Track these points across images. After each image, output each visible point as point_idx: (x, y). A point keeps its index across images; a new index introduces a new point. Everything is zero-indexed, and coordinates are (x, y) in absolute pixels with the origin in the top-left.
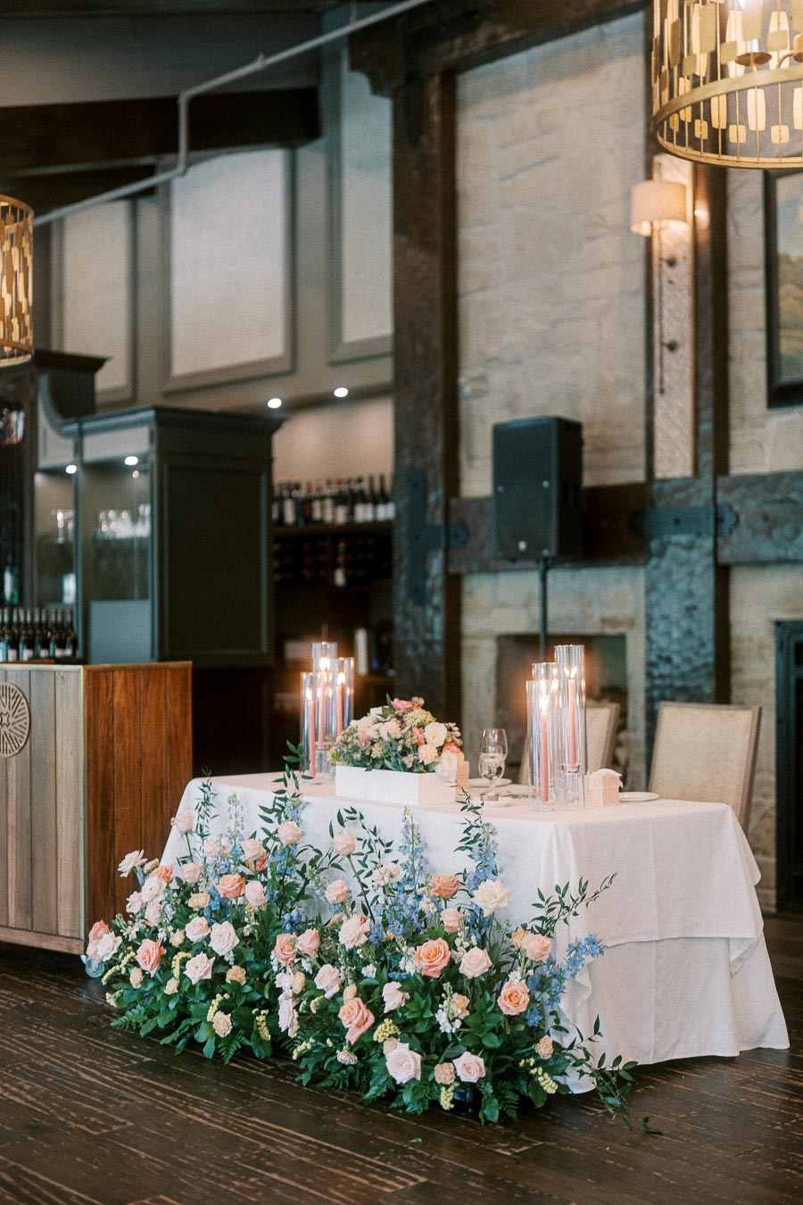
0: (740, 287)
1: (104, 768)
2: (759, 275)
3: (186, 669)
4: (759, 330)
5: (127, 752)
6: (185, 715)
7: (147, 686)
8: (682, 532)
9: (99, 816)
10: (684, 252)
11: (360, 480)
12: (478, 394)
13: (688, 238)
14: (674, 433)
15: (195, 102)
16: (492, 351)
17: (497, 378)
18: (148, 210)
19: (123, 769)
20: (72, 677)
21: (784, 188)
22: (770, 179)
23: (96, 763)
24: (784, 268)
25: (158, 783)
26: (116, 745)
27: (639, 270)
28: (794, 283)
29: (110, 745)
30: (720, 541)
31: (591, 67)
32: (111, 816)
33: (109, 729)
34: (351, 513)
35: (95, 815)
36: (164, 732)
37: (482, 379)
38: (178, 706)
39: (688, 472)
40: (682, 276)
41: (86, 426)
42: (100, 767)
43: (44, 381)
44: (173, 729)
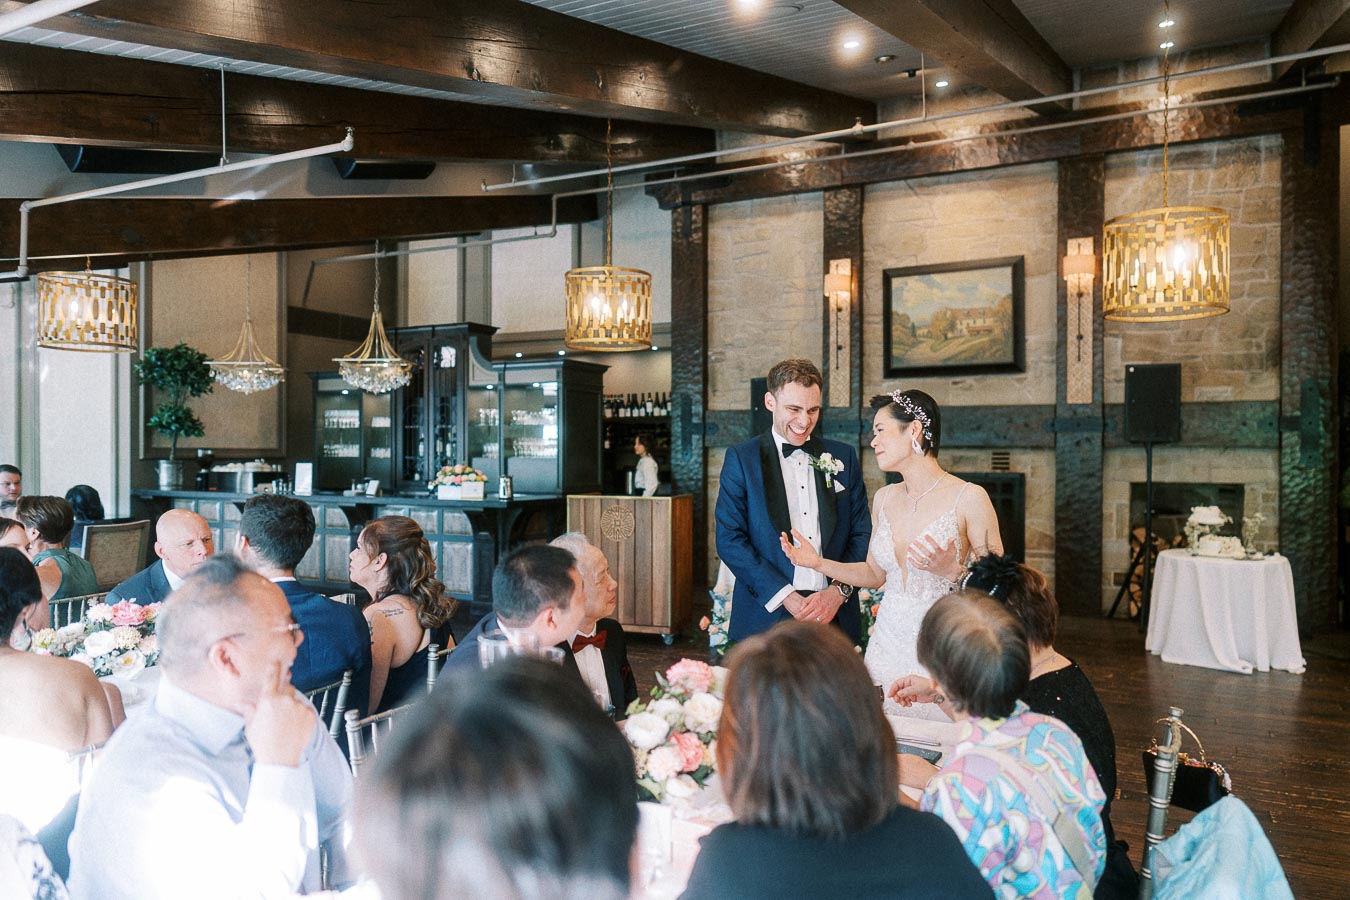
0: (869, 323)
2: (880, 319)
4: (879, 343)
8: (843, 432)
10: (845, 304)
11: (622, 396)
12: (717, 360)
13: (848, 300)
14: (840, 387)
15: (560, 201)
16: (728, 340)
17: (730, 353)
20: (664, 503)
21: (896, 282)
22: (888, 277)
24: (895, 317)
26: (677, 534)
27: (821, 309)
28: (900, 324)
30: (863, 436)
31: (788, 213)
32: (676, 569)
34: (617, 412)
37: (721, 353)
39: (848, 405)
40: (845, 315)
41: (508, 366)
43: (473, 339)
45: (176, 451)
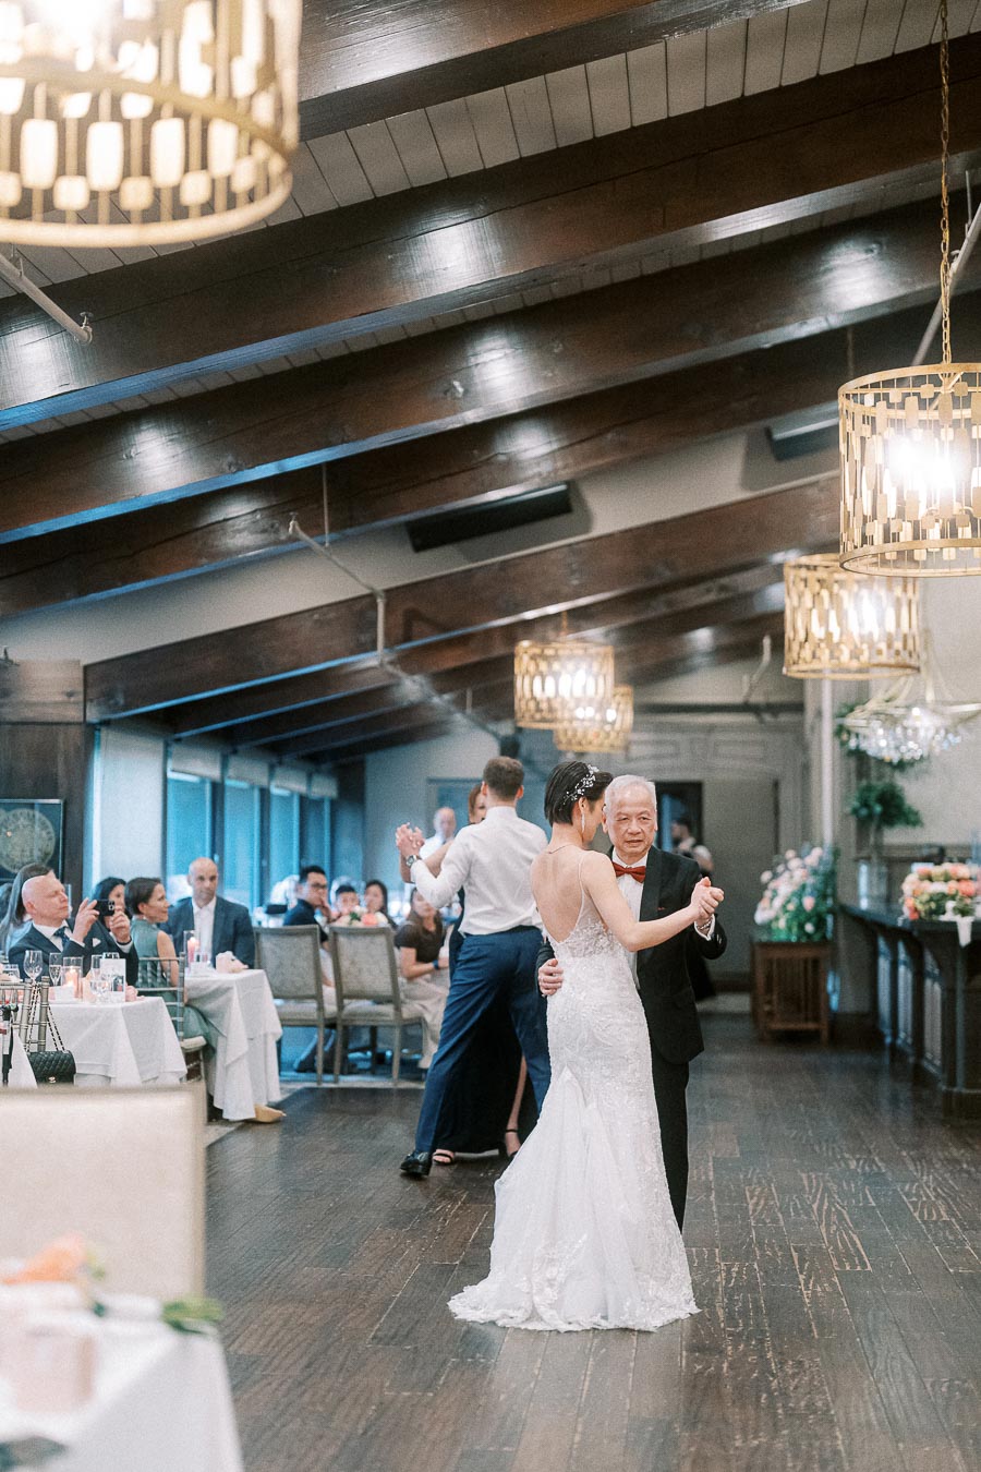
45: (879, 847)
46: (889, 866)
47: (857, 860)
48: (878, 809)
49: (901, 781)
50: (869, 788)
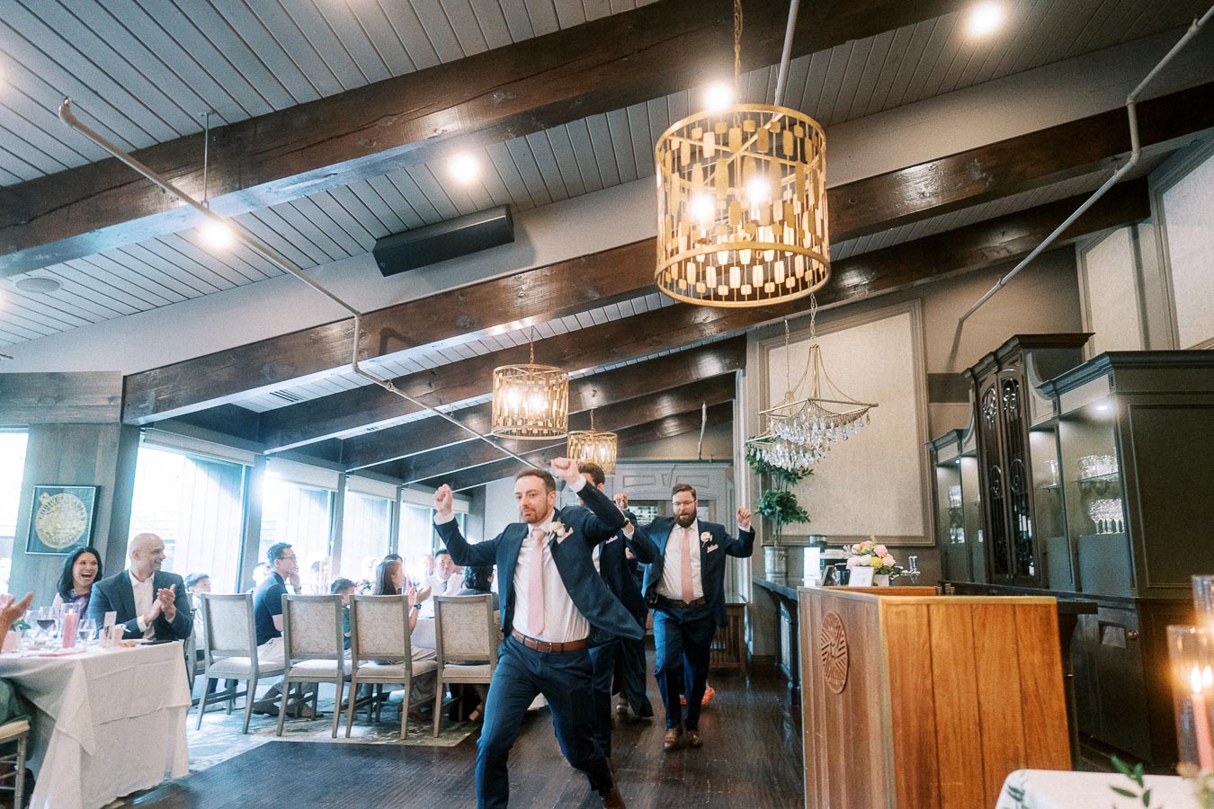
1: (920, 727)
3: (1047, 606)
5: (956, 707)
6: (1051, 665)
7: (984, 625)
9: (914, 791)
18: (1147, 231)
19: (950, 730)
23: (906, 720)
25: (1010, 752)
26: (938, 698)
29: (929, 699)
32: (934, 793)
33: (924, 677)
35: (908, 788)
36: (1016, 686)
38: (1037, 652)
42: (914, 723)
43: (1029, 357)
44: (1030, 683)
45: (779, 538)
46: (786, 550)
47: (763, 546)
48: (778, 508)
49: (793, 489)
50: (772, 494)
